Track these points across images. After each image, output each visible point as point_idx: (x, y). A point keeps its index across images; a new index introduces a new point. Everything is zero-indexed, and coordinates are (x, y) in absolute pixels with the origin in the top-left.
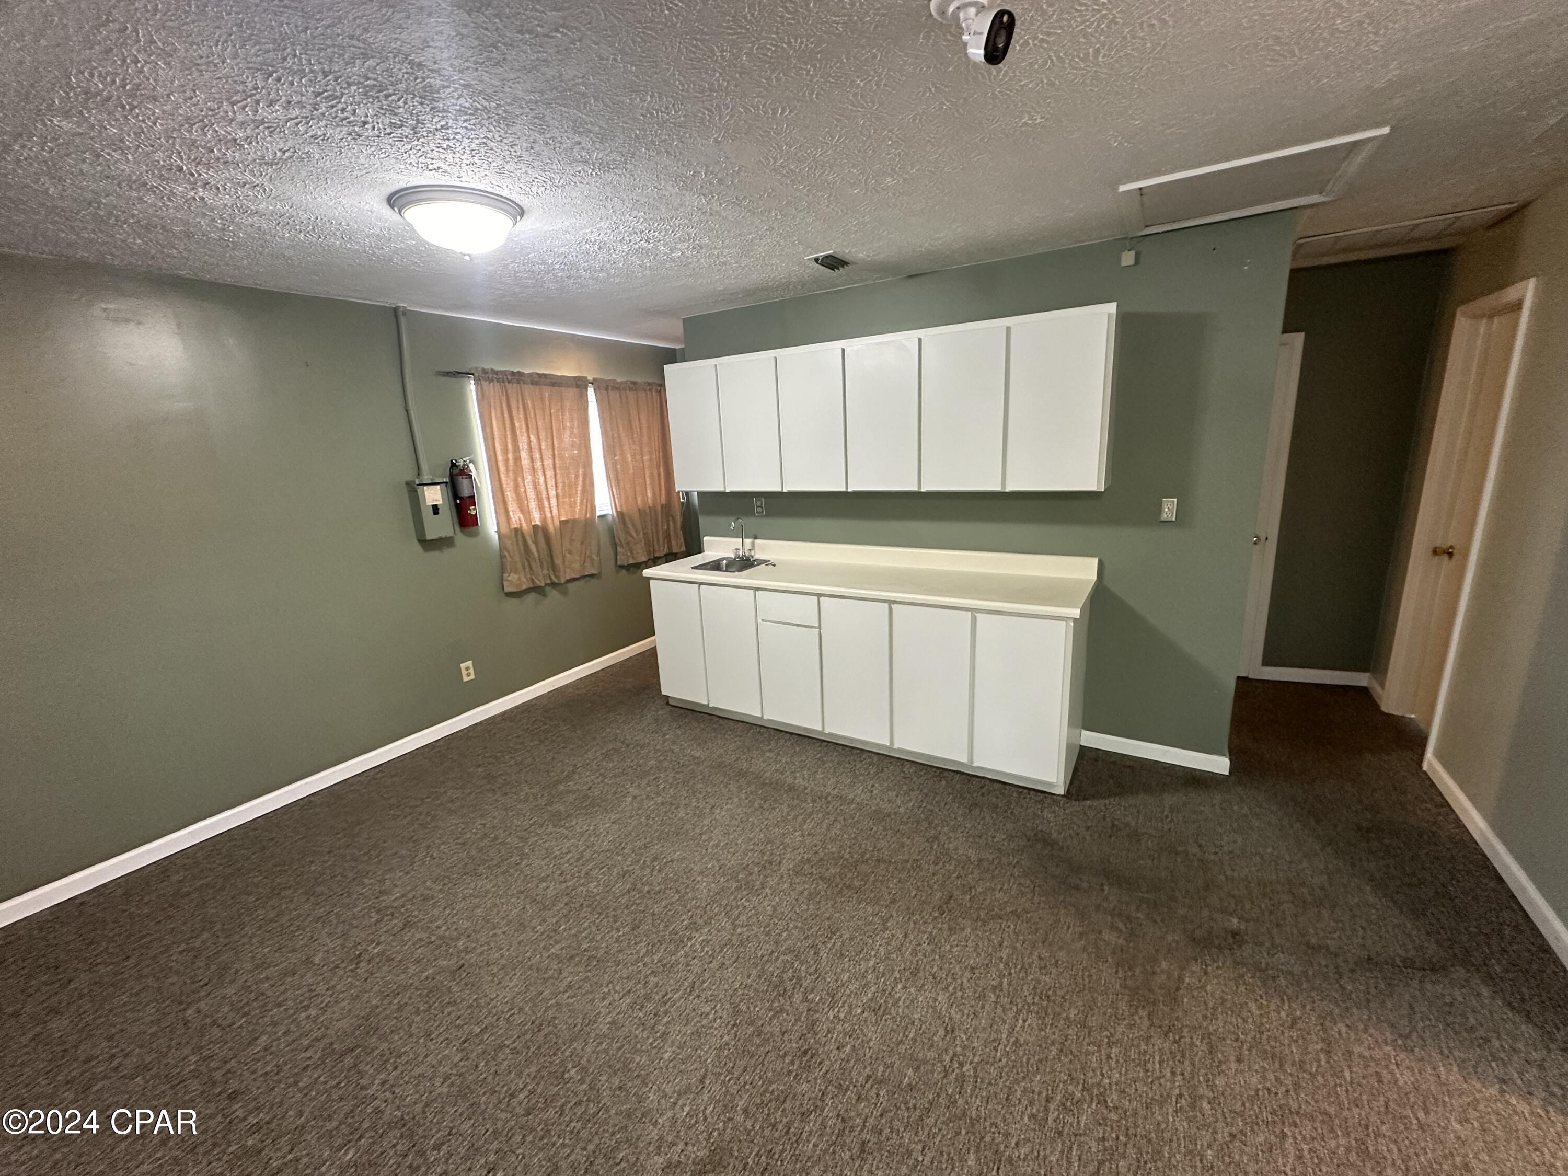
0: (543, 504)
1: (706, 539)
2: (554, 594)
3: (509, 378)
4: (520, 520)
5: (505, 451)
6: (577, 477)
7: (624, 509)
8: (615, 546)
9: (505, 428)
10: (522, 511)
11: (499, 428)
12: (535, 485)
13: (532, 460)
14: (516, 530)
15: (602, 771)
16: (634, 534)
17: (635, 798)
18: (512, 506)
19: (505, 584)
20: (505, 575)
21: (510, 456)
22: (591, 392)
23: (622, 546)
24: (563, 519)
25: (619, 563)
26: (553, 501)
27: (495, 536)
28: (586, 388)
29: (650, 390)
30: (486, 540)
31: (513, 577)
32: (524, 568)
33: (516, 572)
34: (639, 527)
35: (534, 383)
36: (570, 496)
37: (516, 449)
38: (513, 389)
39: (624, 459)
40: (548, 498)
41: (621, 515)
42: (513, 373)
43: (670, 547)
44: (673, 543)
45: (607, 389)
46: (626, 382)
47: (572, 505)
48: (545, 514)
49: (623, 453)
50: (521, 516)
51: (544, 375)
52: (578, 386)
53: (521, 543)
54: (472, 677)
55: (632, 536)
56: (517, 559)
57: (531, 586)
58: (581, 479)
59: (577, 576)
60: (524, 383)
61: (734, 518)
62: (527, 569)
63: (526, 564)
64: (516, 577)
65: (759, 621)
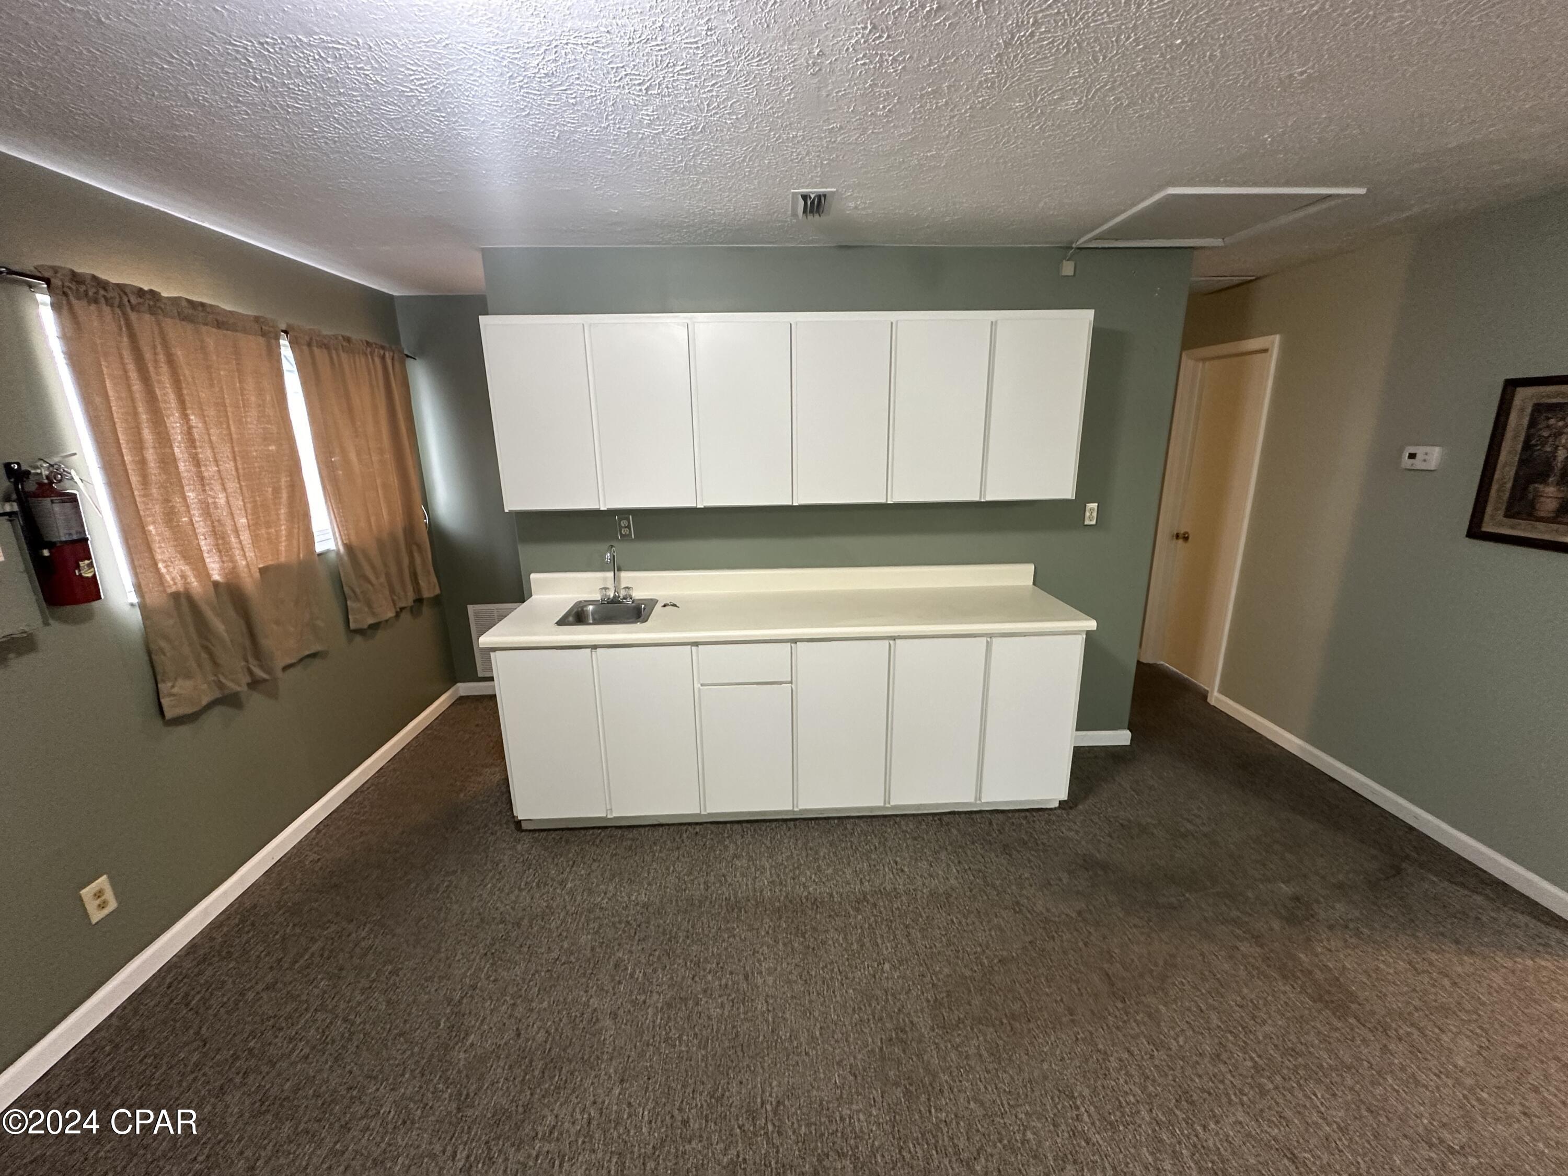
0: (226, 542)
1: (533, 576)
2: (256, 702)
3: (134, 300)
4: (184, 577)
5: (138, 445)
6: (276, 491)
7: (353, 538)
8: (343, 598)
9: (133, 400)
10: (186, 558)
11: (119, 398)
12: (207, 510)
13: (197, 462)
14: (176, 596)
15: (511, 990)
16: (372, 577)
17: (614, 1015)
18: (164, 552)
19: (165, 702)
20: (163, 687)
21: (150, 455)
22: (284, 342)
23: (357, 599)
24: (261, 566)
25: (353, 626)
26: (245, 536)
27: (134, 618)
28: (277, 338)
29: (372, 354)
30: (112, 623)
31: (182, 687)
32: (200, 666)
33: (188, 676)
34: (378, 562)
35: (184, 318)
36: (268, 525)
37: (163, 439)
38: (144, 323)
39: (346, 461)
40: (236, 532)
41: (349, 547)
42: (140, 292)
43: (417, 588)
44: (423, 584)
45: (309, 345)
46: (336, 337)
47: (273, 542)
48: (232, 560)
49: (343, 450)
50: (186, 568)
51: (203, 305)
52: (264, 334)
53: (189, 619)
54: (113, 905)
55: (370, 582)
56: (186, 650)
57: (217, 694)
58: (284, 495)
59: (294, 661)
60: (166, 315)
61: (607, 545)
62: (208, 666)
63: (204, 655)
64: (189, 684)
65: (697, 685)
